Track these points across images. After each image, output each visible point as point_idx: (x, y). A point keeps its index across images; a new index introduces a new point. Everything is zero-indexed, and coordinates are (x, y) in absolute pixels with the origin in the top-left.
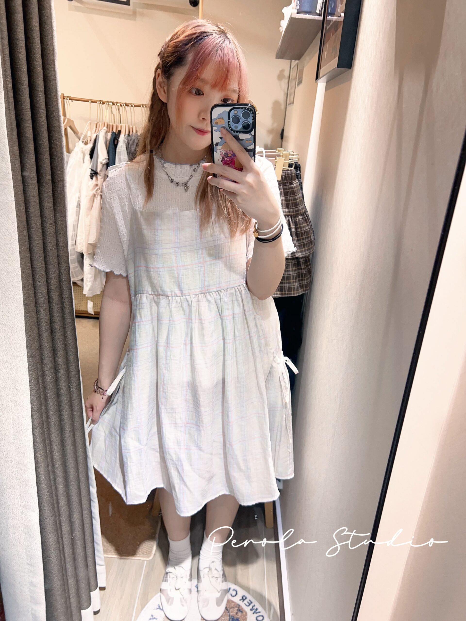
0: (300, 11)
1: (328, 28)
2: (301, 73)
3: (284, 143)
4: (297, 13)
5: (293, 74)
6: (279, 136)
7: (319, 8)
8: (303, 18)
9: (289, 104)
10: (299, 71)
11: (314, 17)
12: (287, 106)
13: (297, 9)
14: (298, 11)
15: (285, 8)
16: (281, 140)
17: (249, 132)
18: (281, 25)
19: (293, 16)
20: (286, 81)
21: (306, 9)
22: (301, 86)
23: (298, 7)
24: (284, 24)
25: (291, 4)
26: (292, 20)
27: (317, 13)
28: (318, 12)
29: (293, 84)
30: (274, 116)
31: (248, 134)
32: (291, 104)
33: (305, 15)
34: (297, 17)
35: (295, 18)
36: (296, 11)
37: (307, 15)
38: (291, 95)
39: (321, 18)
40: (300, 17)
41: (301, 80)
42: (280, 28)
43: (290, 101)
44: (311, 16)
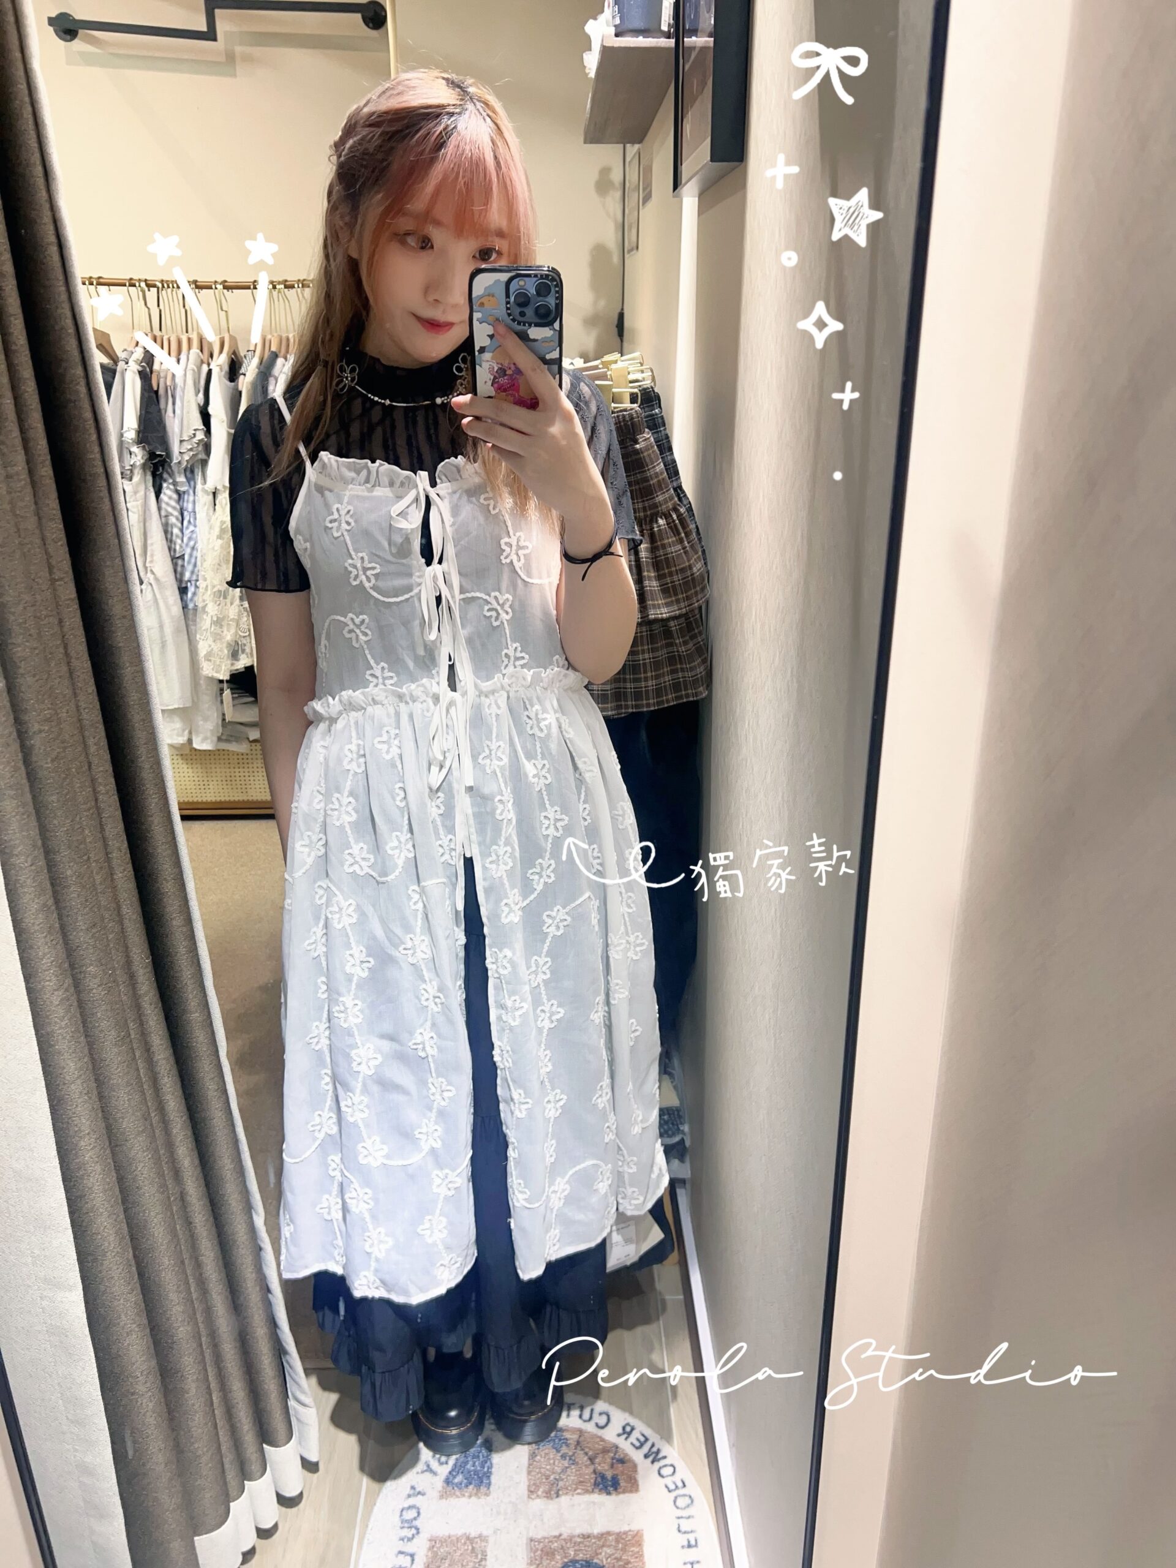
0: (622, 28)
1: (687, 67)
2: (646, 172)
3: (627, 342)
4: (617, 35)
5: (633, 176)
6: (614, 331)
7: (667, 19)
8: (632, 46)
10: (644, 169)
11: (657, 43)
12: (626, 256)
13: (615, 26)
14: (619, 30)
15: (591, 21)
16: (618, 336)
17: (550, 324)
18: (585, 64)
19: (608, 44)
20: (618, 195)
21: (638, 24)
22: (650, 205)
23: (618, 21)
24: (592, 61)
25: (602, 11)
26: (607, 52)
27: (663, 32)
28: (664, 27)
29: (632, 200)
30: (596, 282)
31: (547, 329)
32: (630, 251)
33: (635, 39)
34: (616, 45)
35: (613, 48)
36: (613, 31)
37: (641, 38)
38: (630, 230)
39: (671, 42)
40: (623, 45)
41: (648, 190)
42: (587, 71)
43: (629, 242)
44: (650, 39)
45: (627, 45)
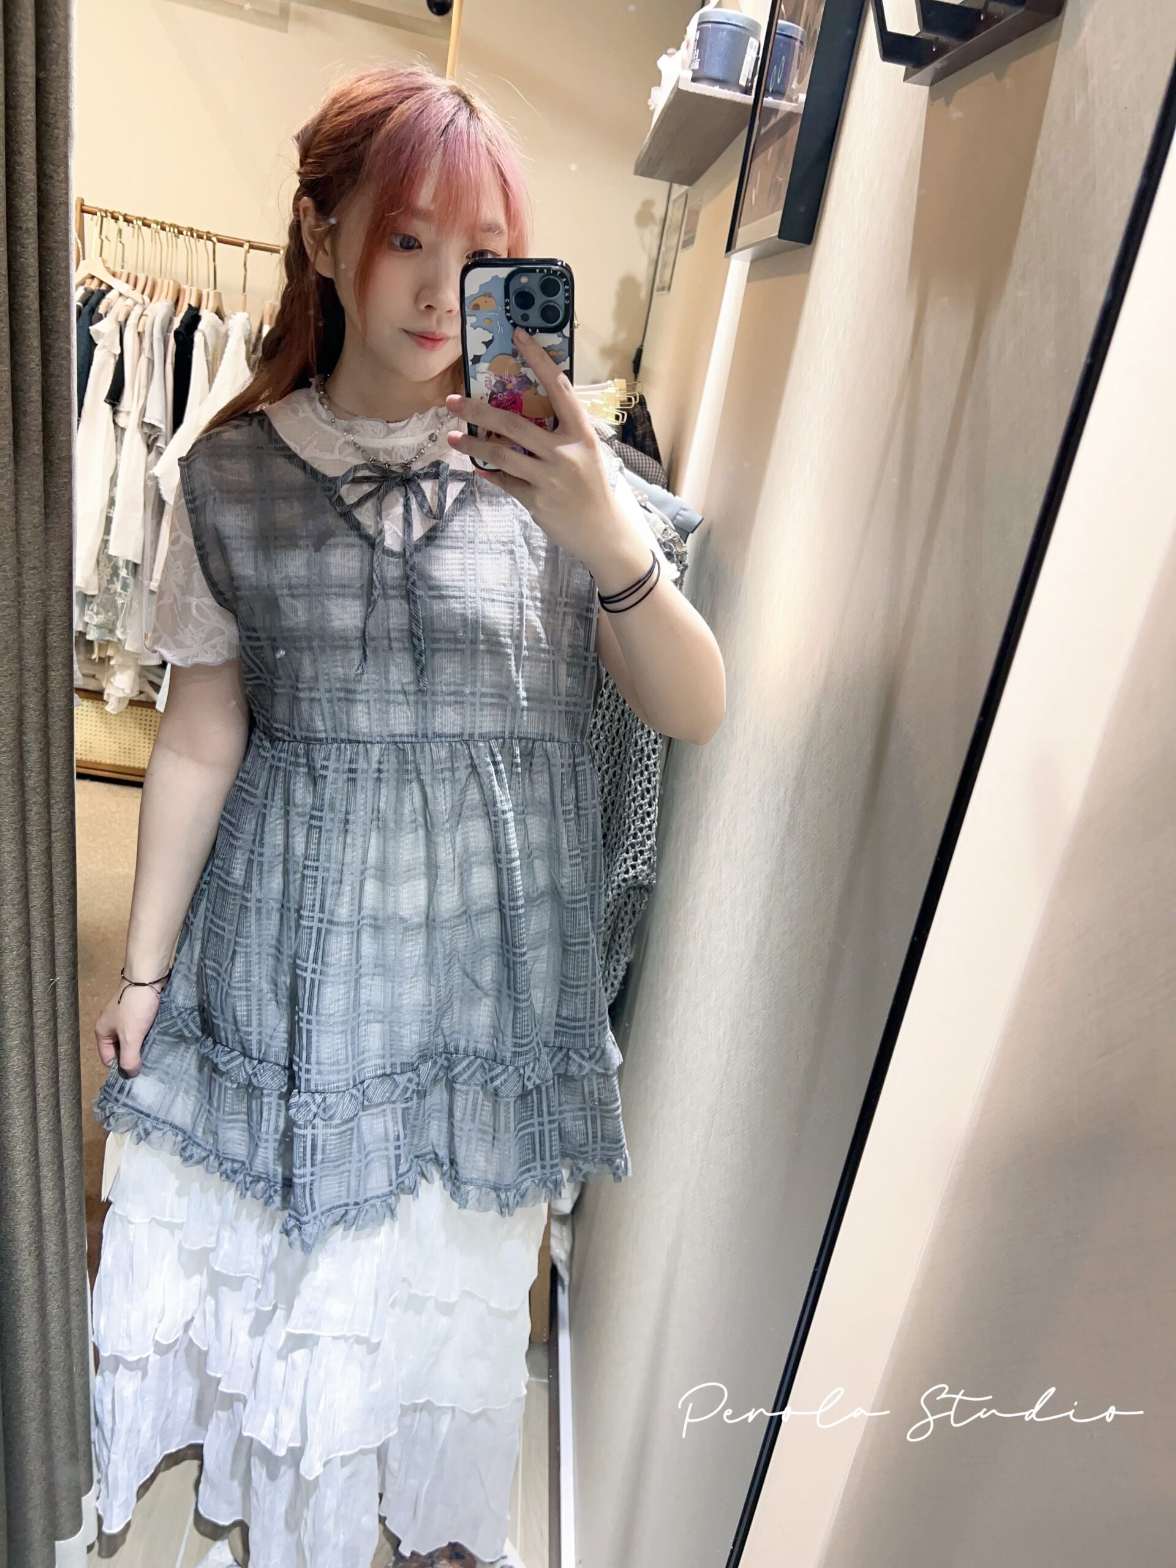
0: (700, 74)
4: (694, 80)
6: (631, 365)
7: (748, 74)
8: (708, 94)
9: (659, 289)
10: (689, 212)
11: (733, 96)
12: (655, 294)
13: (693, 70)
14: (696, 75)
15: (665, 57)
17: (558, 330)
18: (653, 96)
19: (681, 87)
21: (716, 72)
23: (696, 66)
24: (659, 99)
26: (680, 97)
27: (741, 86)
28: (743, 82)
30: (621, 314)
31: (555, 335)
32: (663, 289)
33: (711, 88)
34: (691, 90)
35: (687, 92)
36: (690, 75)
37: (717, 88)
38: (664, 269)
39: (749, 99)
40: (698, 92)
41: (691, 234)
43: (661, 281)
44: (726, 91)
45: (703, 93)
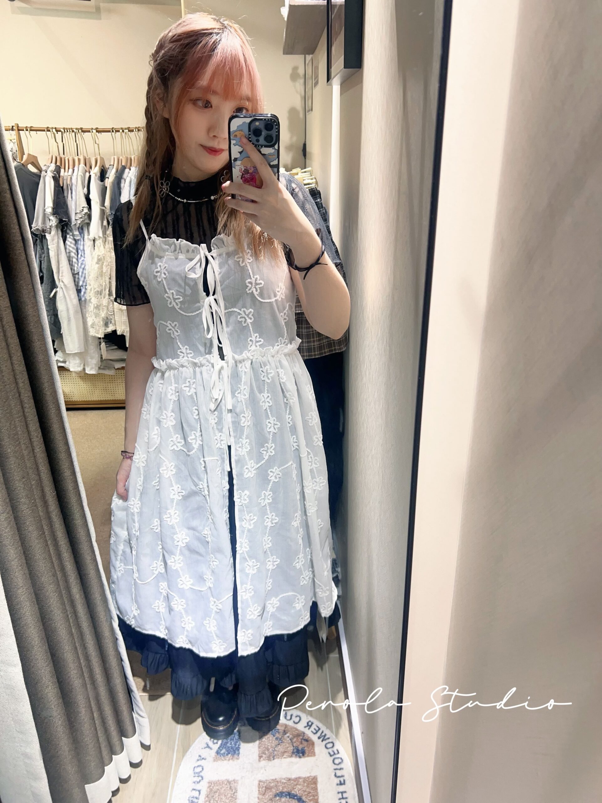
1: (333, 16)
2: (316, 70)
3: (307, 161)
5: (309, 72)
6: (301, 153)
8: (305, 4)
9: (309, 111)
10: (314, 68)
12: (307, 114)
16: (303, 157)
17: (273, 146)
18: (282, 13)
19: (292, 4)
20: (302, 81)
22: (318, 87)
24: (285, 12)
26: (293, 8)
29: (309, 84)
30: (291, 128)
38: (308, 100)
40: (300, 4)
41: (317, 79)
42: (283, 16)
43: (308, 107)
